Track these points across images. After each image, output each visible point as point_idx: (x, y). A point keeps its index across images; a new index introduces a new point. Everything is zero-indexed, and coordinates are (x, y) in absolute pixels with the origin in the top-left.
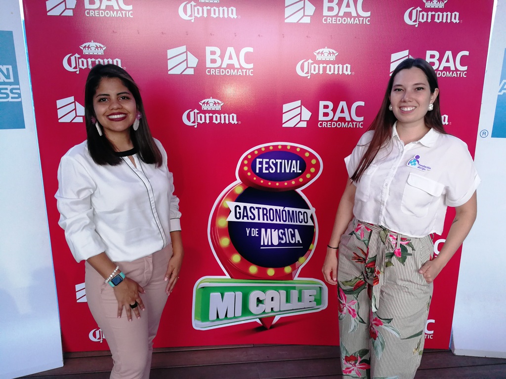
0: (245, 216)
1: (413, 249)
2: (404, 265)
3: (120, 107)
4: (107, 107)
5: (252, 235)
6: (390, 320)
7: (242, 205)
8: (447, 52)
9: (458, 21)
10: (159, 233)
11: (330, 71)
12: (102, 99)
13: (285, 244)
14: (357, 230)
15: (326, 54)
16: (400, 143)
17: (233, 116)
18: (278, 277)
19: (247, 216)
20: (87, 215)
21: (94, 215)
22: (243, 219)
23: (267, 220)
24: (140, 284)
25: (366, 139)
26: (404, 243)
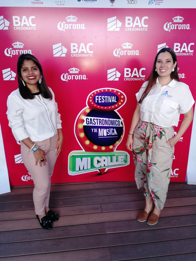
0: (91, 123)
1: (165, 133)
2: (161, 140)
3: (33, 73)
4: (27, 73)
5: (95, 132)
6: (155, 164)
7: (89, 118)
8: (184, 43)
9: (189, 29)
10: (52, 129)
11: (129, 54)
12: (25, 70)
13: (110, 136)
14: (141, 126)
15: (127, 45)
16: (160, 86)
17: (84, 76)
18: (107, 151)
19: (92, 123)
20: (21, 121)
21: (24, 121)
22: (90, 124)
23: (101, 125)
24: (45, 152)
25: (145, 85)
26: (161, 130)
